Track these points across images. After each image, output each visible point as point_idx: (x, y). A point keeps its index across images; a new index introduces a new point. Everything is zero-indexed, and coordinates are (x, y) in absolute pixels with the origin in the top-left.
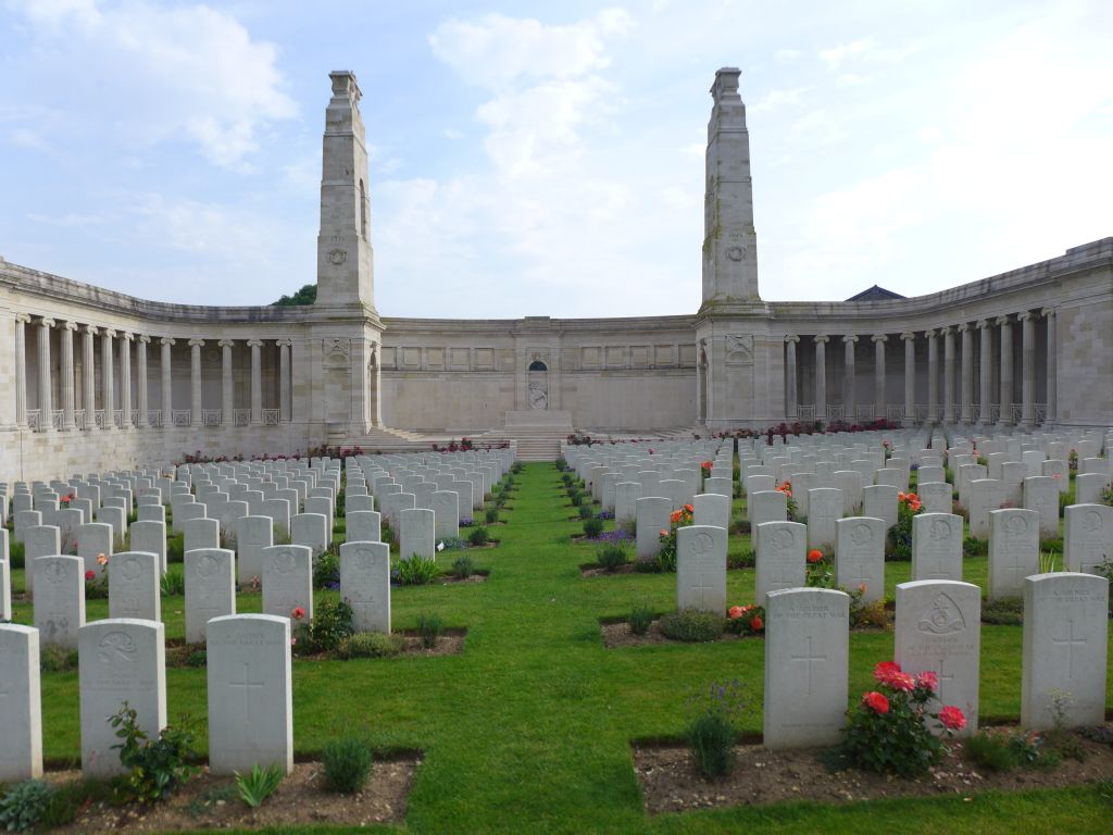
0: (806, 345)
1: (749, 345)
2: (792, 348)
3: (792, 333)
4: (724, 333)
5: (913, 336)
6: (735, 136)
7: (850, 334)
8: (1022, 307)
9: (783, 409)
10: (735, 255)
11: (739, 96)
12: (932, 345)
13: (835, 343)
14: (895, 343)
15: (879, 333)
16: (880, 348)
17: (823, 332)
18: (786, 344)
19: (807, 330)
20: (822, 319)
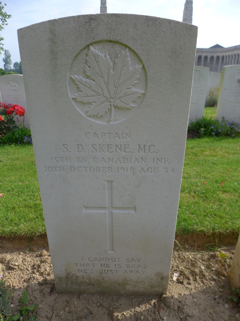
0: (200, 58)
2: (197, 58)
3: (197, 55)
5: (222, 56)
6: (190, 9)
12: (225, 59)
16: (215, 59)
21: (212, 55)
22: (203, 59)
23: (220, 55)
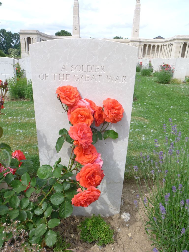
0: (145, 46)
1: (136, 45)
2: (143, 46)
3: (143, 44)
4: (133, 43)
5: (161, 45)
6: (139, 10)
7: (152, 45)
8: (171, 43)
9: (140, 55)
10: (136, 31)
11: (140, 2)
12: (163, 47)
13: (150, 46)
14: (158, 46)
15: (156, 45)
16: (156, 47)
17: (148, 44)
18: (142, 45)
19: (145, 43)
20: (148, 42)
21: (154, 44)
22: (147, 47)
23: (160, 44)
